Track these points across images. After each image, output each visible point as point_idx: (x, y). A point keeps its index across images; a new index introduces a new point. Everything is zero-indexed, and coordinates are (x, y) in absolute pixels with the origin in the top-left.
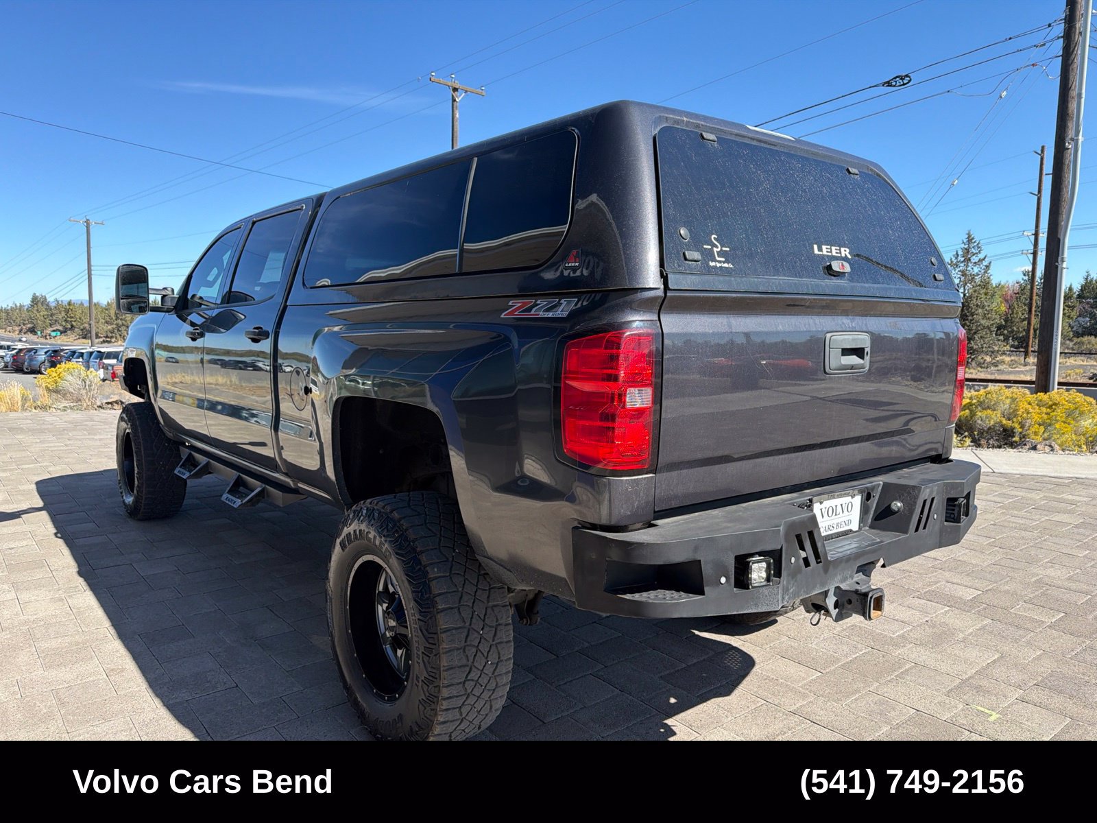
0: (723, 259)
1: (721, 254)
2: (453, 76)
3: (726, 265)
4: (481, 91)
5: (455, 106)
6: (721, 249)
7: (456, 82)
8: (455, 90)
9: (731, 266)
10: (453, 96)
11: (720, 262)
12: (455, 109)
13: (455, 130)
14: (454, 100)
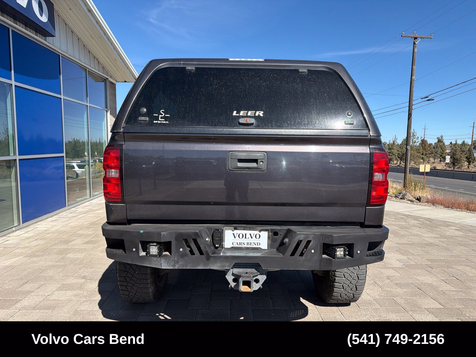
0: (164, 120)
1: (164, 118)
2: (415, 32)
3: (165, 122)
4: (430, 36)
5: (415, 46)
6: (165, 116)
7: (416, 34)
8: (415, 38)
9: (168, 122)
10: (414, 41)
11: (161, 121)
12: (415, 47)
13: (414, 57)
14: (414, 43)
